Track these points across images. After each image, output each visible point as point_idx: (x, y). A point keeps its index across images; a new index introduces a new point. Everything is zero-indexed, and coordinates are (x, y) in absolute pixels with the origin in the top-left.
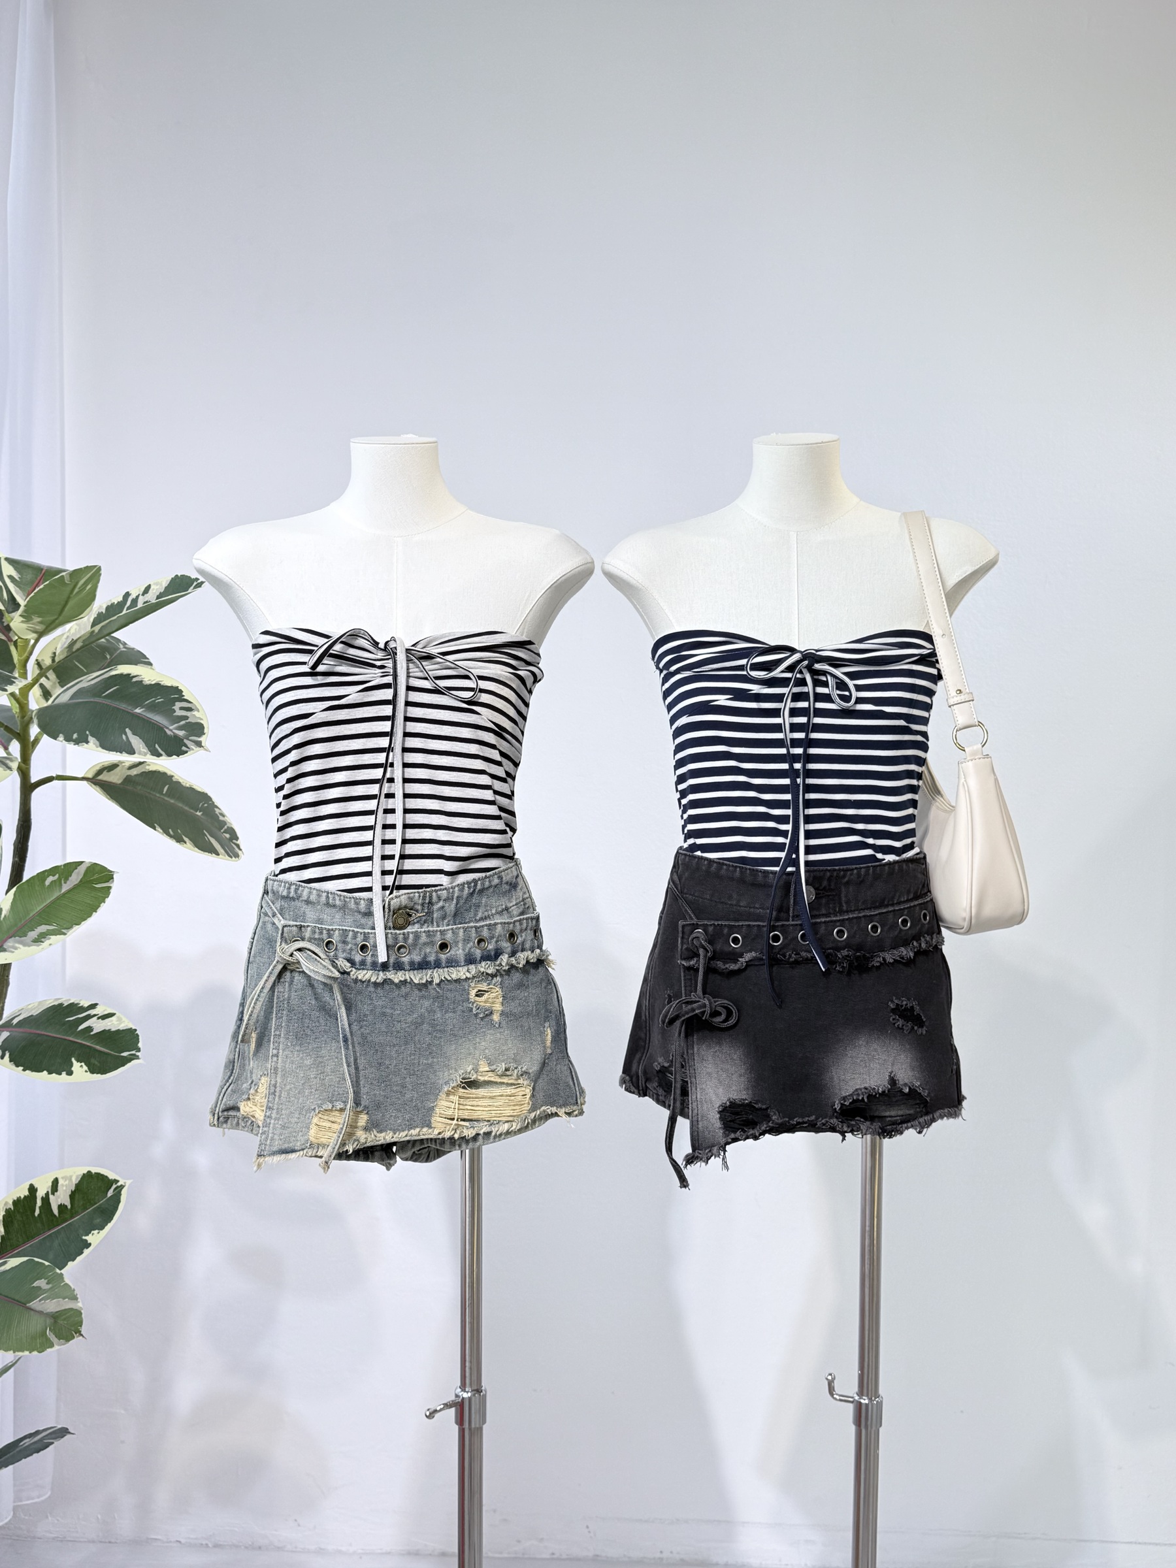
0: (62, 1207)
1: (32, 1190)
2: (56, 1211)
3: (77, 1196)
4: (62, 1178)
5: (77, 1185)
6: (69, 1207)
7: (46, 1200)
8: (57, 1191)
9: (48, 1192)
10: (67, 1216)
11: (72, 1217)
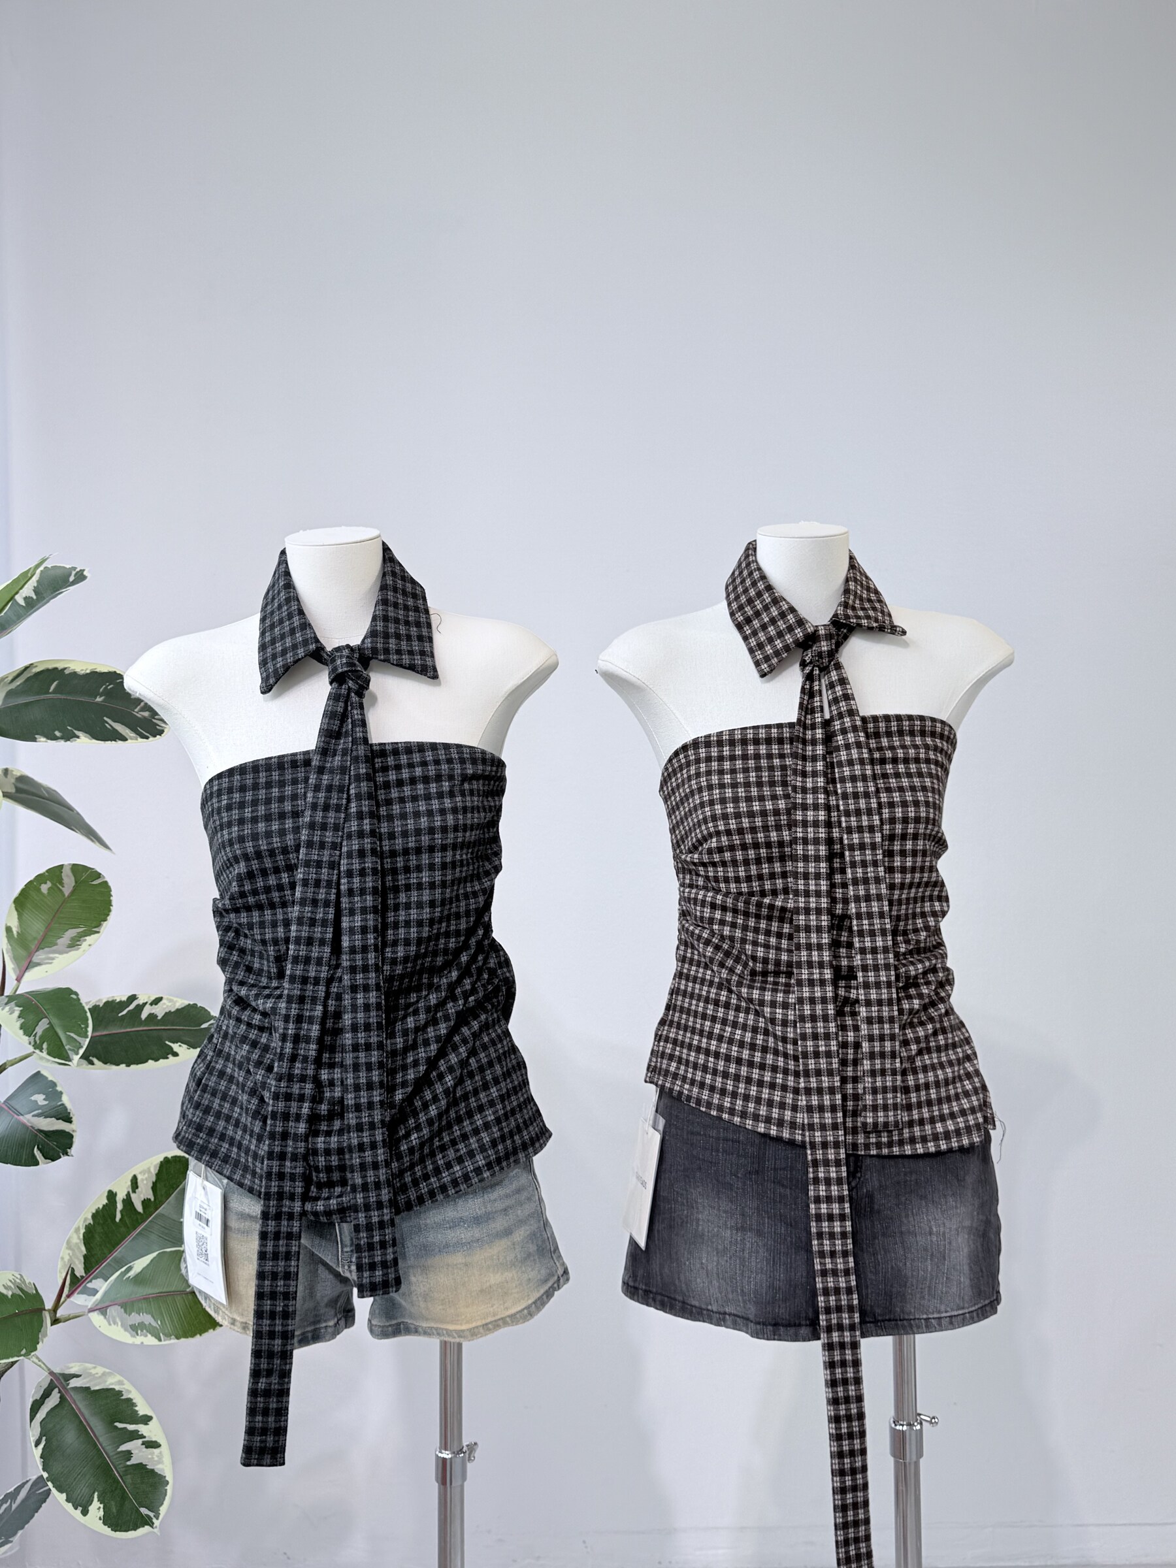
0: (146, 1203)
1: (111, 1196)
2: (139, 1208)
3: (158, 1185)
4: (140, 1173)
5: (157, 1175)
6: (152, 1199)
7: (128, 1201)
8: (137, 1187)
9: (129, 1192)
10: (152, 1209)
11: (157, 1209)
